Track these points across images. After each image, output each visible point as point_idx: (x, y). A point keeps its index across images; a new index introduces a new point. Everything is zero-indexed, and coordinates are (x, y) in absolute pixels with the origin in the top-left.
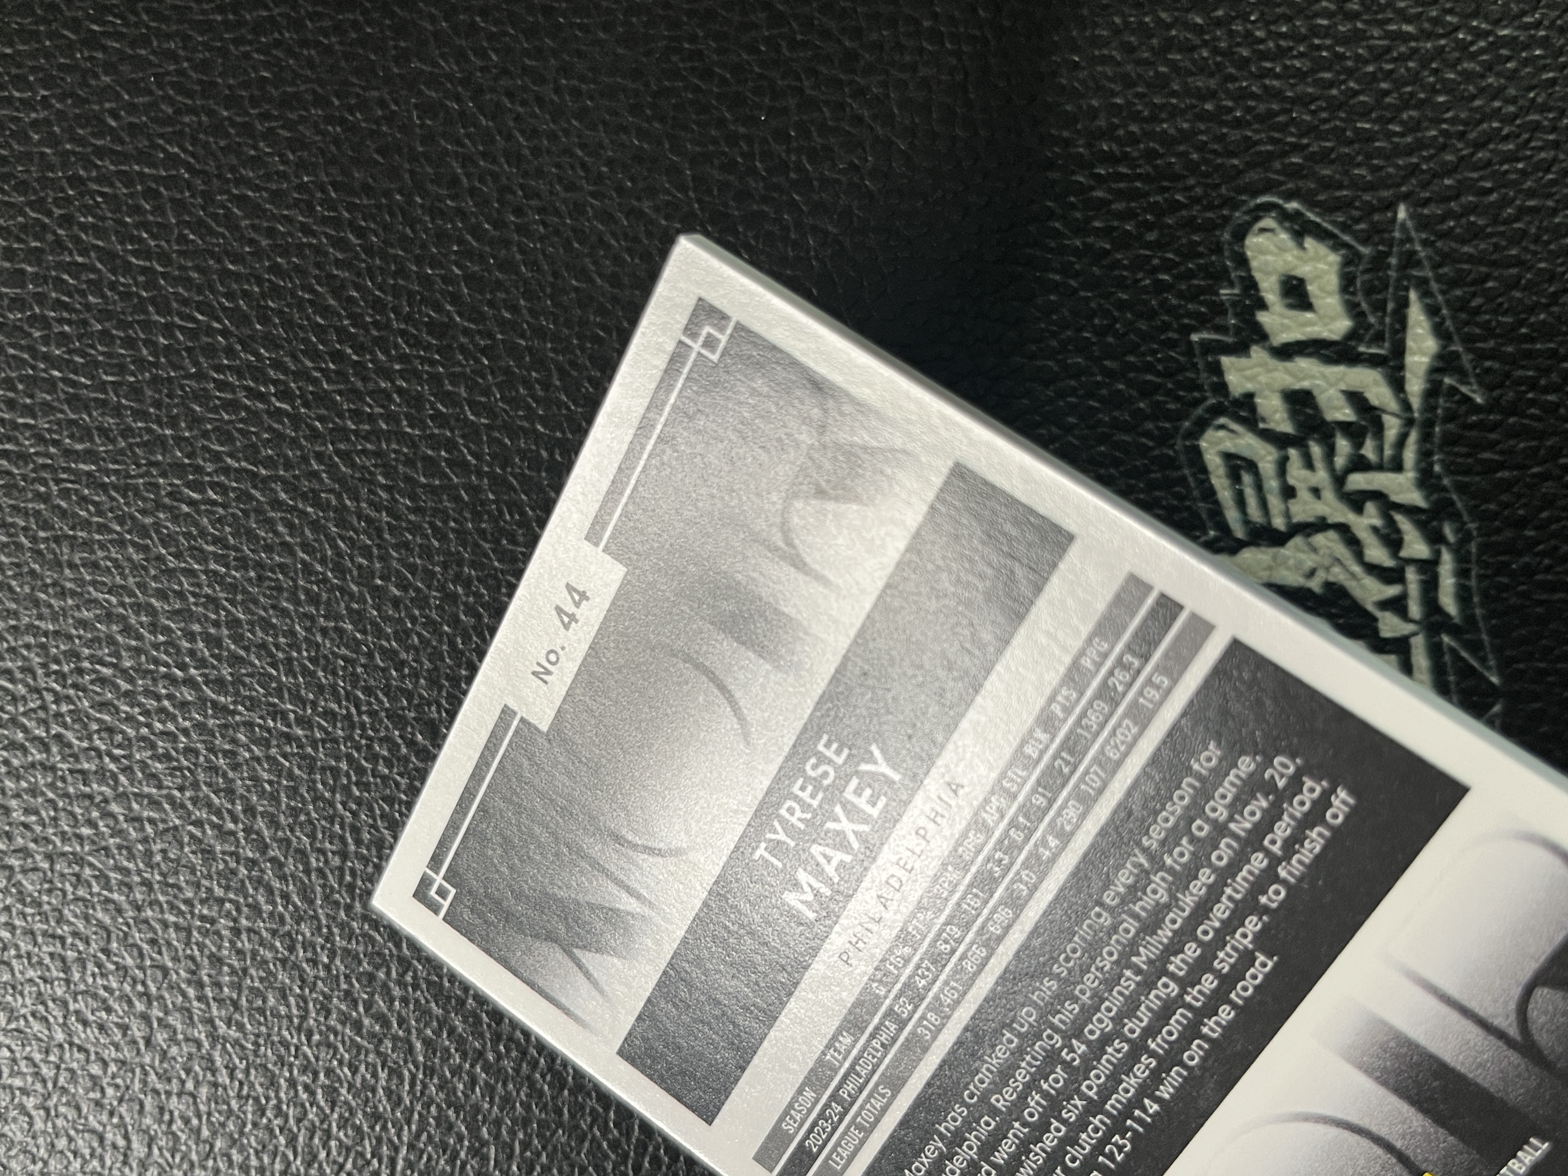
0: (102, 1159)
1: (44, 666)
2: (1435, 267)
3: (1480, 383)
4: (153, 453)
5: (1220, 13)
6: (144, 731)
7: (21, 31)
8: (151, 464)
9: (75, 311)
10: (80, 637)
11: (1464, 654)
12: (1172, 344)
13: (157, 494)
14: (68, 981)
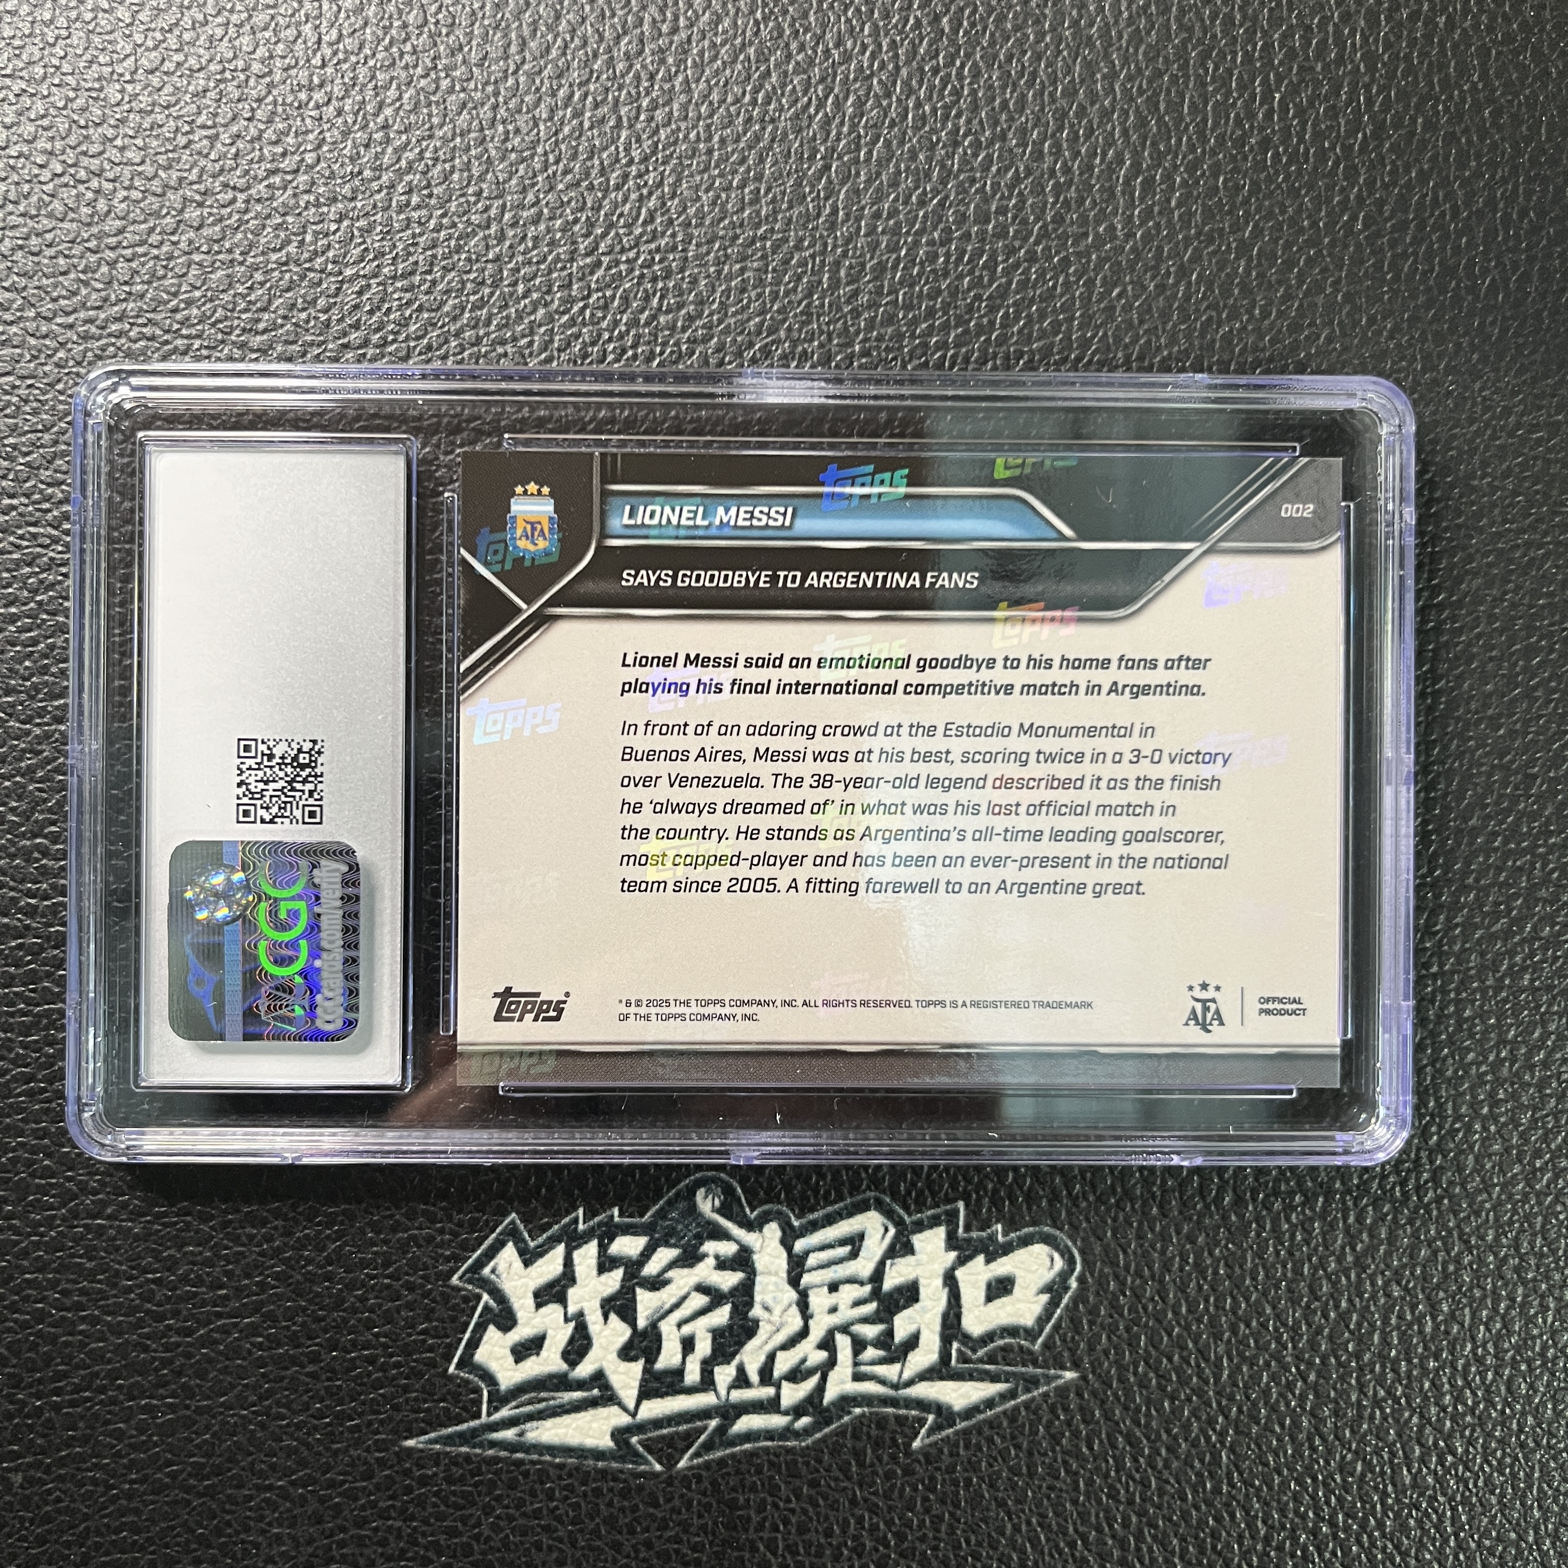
0: (246, 310)
1: (658, 250)
2: (1027, 1405)
3: (930, 1445)
4: (839, 336)
5: (1233, 1218)
6: (606, 336)
7: (1191, 214)
8: (830, 335)
9: (957, 266)
10: (683, 278)
11: (703, 1437)
12: (954, 1186)
13: (805, 340)
14: (394, 278)
